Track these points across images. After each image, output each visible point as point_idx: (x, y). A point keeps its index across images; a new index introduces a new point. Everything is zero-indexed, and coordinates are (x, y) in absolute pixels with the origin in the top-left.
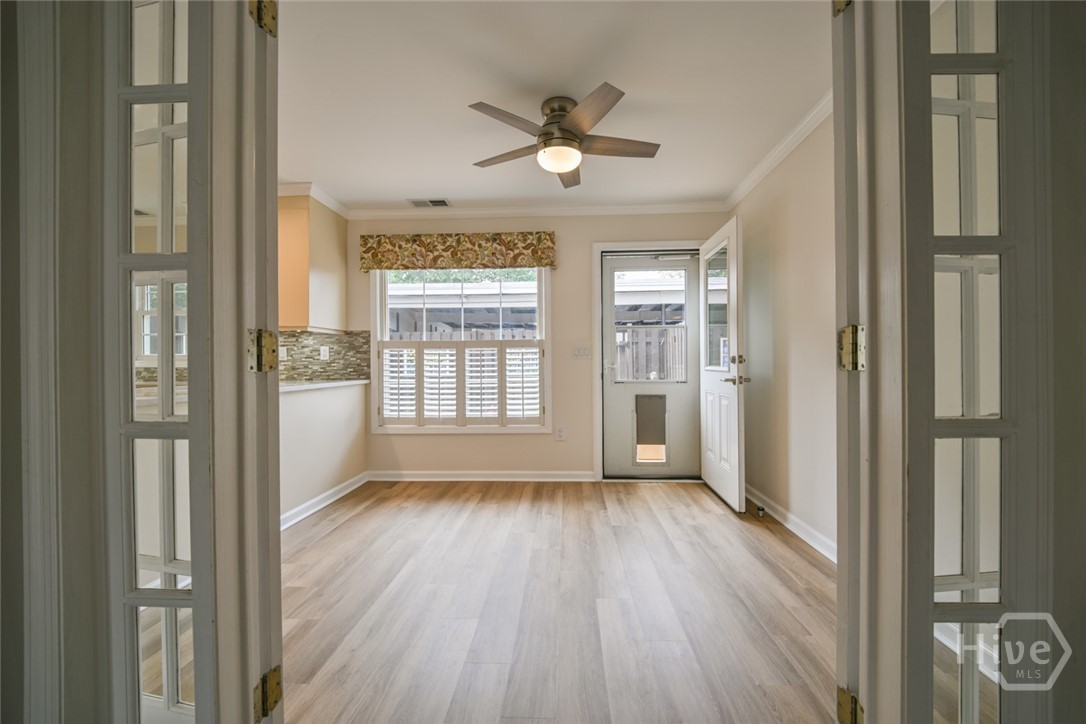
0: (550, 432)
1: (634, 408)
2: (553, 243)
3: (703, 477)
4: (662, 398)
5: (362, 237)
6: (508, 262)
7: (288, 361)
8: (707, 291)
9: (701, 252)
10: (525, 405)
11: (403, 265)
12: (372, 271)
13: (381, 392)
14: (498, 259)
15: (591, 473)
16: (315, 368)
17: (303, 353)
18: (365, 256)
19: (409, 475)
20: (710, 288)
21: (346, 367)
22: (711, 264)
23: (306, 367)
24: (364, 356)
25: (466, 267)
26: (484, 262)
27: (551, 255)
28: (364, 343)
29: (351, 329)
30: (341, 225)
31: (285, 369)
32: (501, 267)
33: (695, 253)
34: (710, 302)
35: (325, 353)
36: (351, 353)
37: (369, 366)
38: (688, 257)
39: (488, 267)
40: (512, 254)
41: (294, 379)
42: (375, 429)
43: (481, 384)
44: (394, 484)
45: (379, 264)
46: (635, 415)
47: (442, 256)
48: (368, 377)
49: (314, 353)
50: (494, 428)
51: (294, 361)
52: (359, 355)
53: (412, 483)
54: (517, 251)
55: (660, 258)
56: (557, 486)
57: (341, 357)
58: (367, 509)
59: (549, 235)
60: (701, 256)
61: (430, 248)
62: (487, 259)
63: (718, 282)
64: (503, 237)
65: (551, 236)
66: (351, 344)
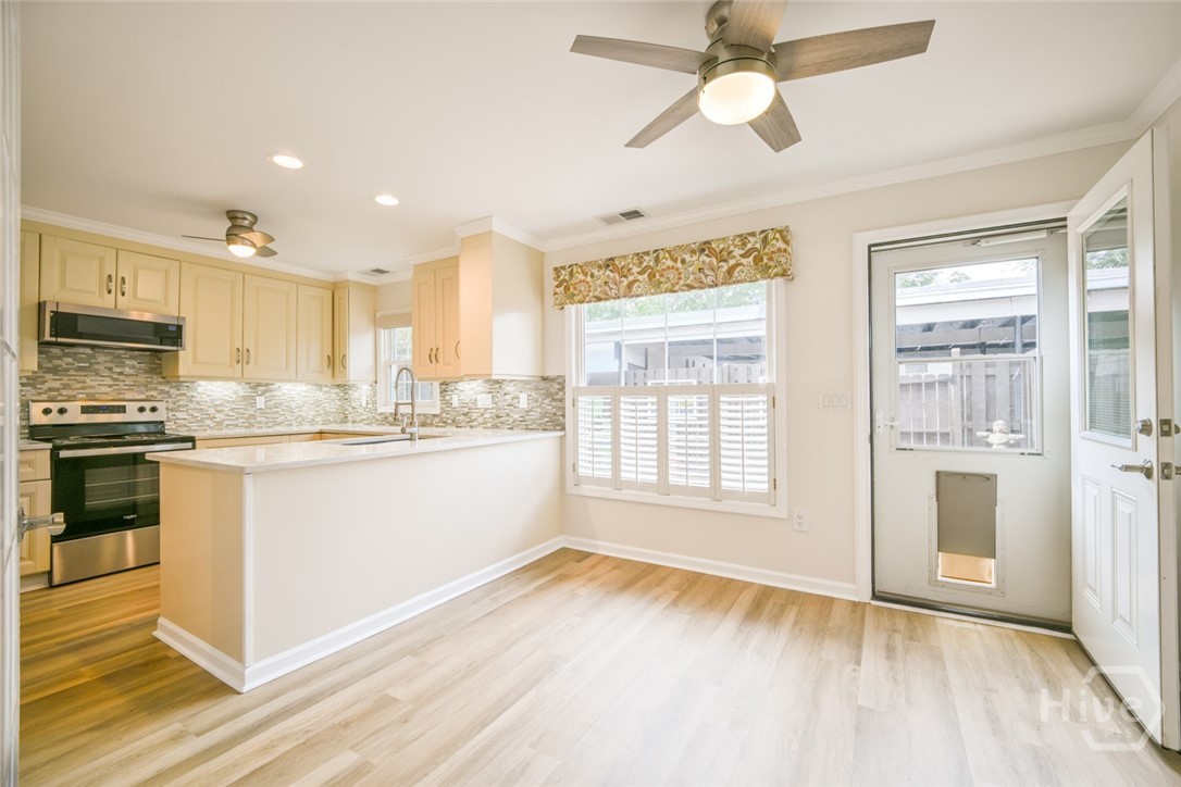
0: (784, 516)
1: (933, 492)
2: (787, 242)
3: (1074, 629)
4: (989, 479)
5: (556, 269)
6: (720, 278)
7: (493, 408)
8: (1085, 293)
9: (1068, 222)
10: (747, 473)
11: (596, 297)
12: (566, 307)
13: (576, 446)
14: (706, 276)
15: (852, 586)
16: (516, 416)
17: (505, 400)
18: (558, 290)
19: (604, 548)
20: (1089, 286)
21: (543, 416)
22: (1090, 242)
23: (508, 415)
24: (559, 404)
25: (666, 291)
26: (688, 282)
27: (783, 260)
28: (559, 389)
29: (546, 375)
30: (537, 257)
31: (491, 417)
32: (711, 286)
33: (1057, 226)
34: (1090, 309)
35: (523, 403)
36: (547, 401)
37: (564, 416)
38: (1043, 235)
39: (694, 288)
40: (725, 266)
41: (497, 427)
42: (571, 489)
43: (687, 441)
44: (588, 555)
45: (571, 298)
46: (935, 504)
47: (638, 281)
48: (563, 429)
49: (515, 401)
50: (705, 503)
51: (498, 409)
52: (554, 404)
53: (607, 557)
54: (732, 262)
55: (983, 243)
56: (793, 597)
57: (538, 404)
58: (540, 589)
59: (780, 232)
60: (1069, 230)
61: (624, 272)
62: (692, 277)
63: (1105, 276)
64: (714, 245)
65: (784, 234)
66: (547, 389)
